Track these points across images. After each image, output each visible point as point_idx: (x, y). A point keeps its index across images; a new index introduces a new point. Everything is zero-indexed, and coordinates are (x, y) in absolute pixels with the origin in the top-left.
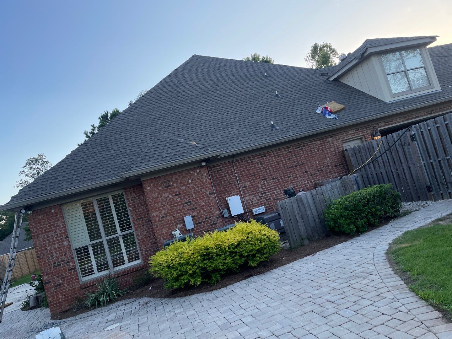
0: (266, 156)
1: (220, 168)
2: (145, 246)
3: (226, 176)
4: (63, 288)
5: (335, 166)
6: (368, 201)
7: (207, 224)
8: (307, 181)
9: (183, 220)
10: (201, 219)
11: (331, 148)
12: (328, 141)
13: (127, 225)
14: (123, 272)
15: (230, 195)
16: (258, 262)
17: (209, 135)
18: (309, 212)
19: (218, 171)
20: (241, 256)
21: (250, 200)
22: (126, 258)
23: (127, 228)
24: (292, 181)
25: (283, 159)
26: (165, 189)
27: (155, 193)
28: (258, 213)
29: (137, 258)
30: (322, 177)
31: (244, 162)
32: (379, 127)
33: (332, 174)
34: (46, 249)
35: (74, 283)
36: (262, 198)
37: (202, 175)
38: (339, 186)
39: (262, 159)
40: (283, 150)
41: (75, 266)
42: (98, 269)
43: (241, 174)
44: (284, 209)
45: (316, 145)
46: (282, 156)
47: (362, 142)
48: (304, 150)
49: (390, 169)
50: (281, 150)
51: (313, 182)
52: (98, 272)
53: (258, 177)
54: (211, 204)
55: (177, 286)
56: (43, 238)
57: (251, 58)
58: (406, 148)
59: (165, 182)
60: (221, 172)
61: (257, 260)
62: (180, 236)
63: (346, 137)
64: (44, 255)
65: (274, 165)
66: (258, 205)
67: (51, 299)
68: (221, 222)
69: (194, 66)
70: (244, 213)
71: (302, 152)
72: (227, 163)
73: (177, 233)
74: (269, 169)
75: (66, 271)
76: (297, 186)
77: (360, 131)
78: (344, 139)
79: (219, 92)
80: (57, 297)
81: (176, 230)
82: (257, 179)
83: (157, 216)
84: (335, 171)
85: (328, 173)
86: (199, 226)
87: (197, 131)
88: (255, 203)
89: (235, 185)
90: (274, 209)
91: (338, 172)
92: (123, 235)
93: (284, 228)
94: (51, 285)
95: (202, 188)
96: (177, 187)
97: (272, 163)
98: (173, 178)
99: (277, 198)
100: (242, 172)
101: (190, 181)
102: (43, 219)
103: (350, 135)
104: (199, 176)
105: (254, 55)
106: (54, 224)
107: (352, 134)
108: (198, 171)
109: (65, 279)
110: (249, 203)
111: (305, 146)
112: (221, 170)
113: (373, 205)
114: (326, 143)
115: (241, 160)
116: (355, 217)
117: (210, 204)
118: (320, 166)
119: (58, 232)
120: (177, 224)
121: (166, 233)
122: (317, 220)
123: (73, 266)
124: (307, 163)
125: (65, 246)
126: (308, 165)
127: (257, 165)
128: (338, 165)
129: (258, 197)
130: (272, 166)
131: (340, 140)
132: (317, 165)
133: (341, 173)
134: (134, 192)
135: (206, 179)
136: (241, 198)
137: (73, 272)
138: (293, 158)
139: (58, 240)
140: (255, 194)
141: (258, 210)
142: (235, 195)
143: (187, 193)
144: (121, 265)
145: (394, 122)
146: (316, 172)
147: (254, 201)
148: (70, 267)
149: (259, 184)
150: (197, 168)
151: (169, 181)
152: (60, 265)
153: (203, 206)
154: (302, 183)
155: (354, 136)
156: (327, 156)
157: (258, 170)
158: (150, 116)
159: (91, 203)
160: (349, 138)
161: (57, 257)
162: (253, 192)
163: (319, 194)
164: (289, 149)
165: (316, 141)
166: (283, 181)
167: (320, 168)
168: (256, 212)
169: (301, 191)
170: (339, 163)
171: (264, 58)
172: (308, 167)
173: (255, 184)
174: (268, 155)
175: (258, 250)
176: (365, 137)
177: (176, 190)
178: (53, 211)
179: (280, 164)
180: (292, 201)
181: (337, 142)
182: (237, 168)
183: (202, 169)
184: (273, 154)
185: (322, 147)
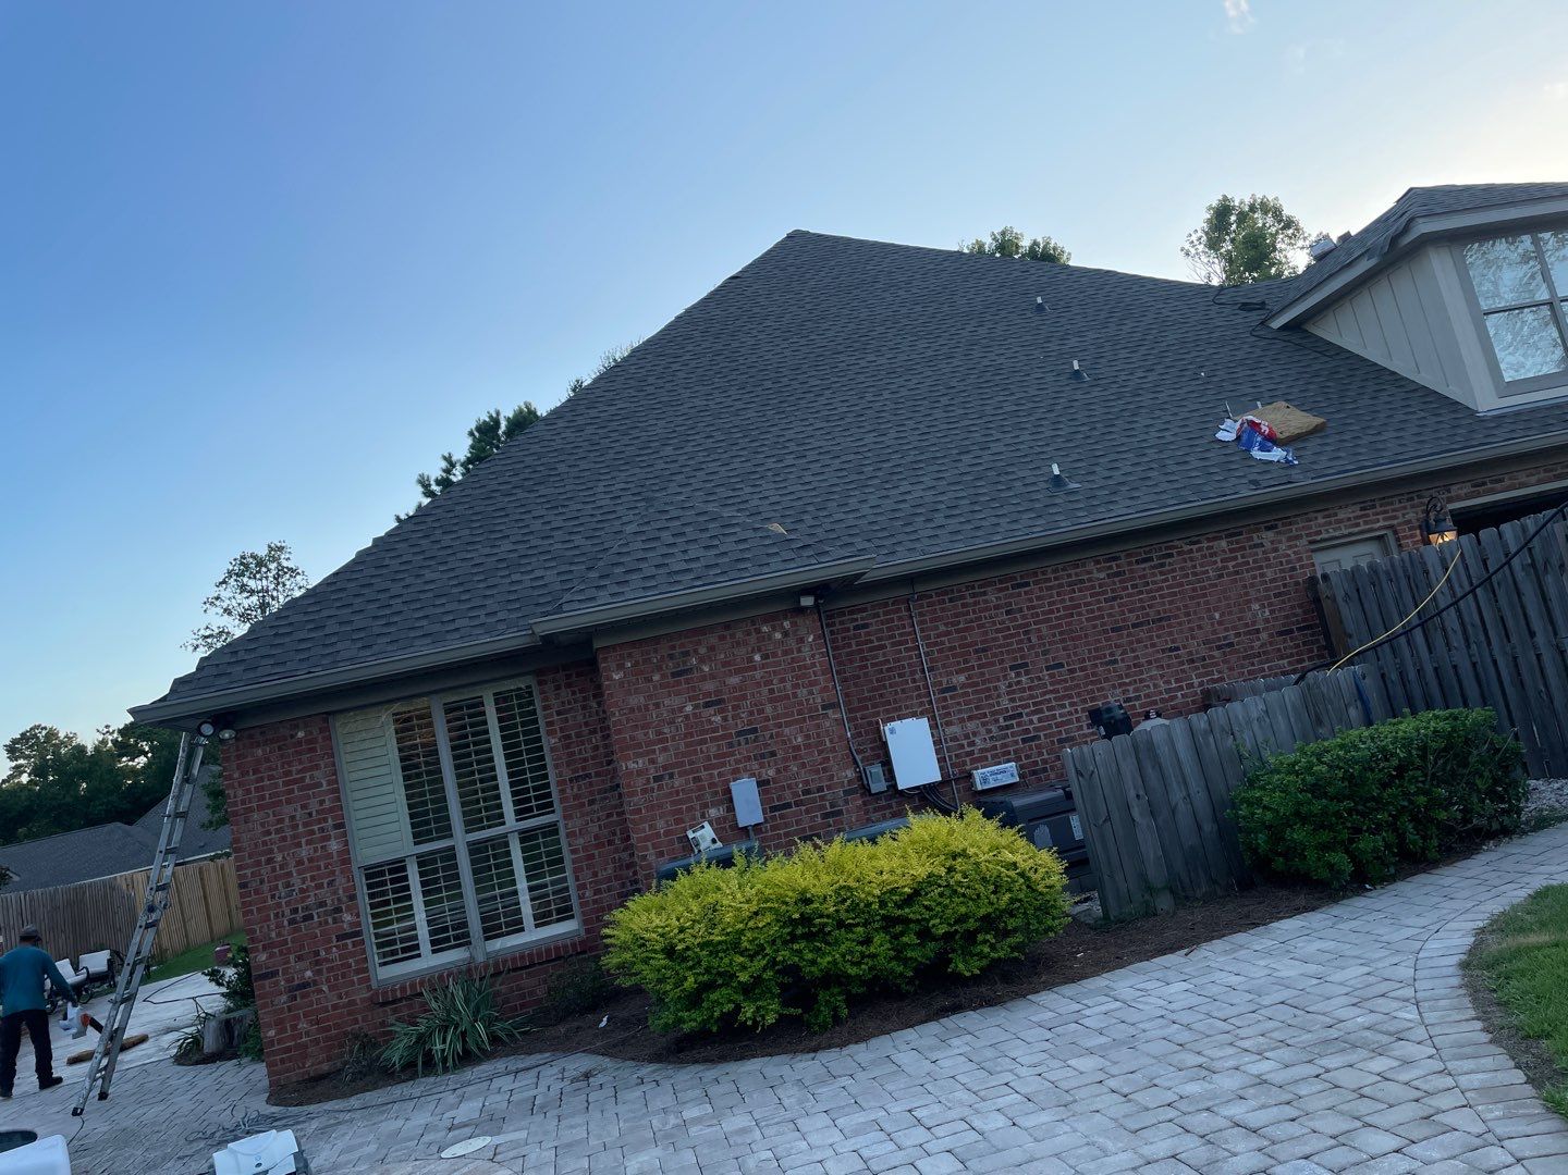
0: (1027, 584)
1: (862, 619)
2: (595, 874)
3: (884, 647)
4: (314, 997)
5: (1281, 633)
6: (1401, 769)
7: (807, 811)
8: (1177, 681)
9: (729, 791)
10: (787, 793)
11: (1268, 566)
12: (1257, 541)
13: (537, 798)
14: (514, 960)
15: (895, 715)
16: (985, 962)
17: (829, 504)
18: (1177, 795)
19: (856, 628)
20: (925, 934)
21: (967, 736)
22: (527, 910)
23: (539, 807)
24: (1120, 677)
25: (1089, 600)
26: (671, 680)
27: (637, 691)
28: (992, 785)
29: (565, 913)
30: (1231, 669)
31: (951, 600)
32: (1450, 500)
33: (1267, 661)
34: (270, 861)
35: (353, 983)
36: (1009, 732)
37: (801, 640)
38: (1294, 706)
39: (1011, 596)
40: (1091, 566)
41: (359, 924)
42: (433, 943)
43: (936, 644)
44: (1087, 777)
45: (1211, 555)
46: (1087, 589)
47: (1386, 551)
48: (1167, 568)
49: (1487, 653)
50: (1084, 565)
51: (1196, 684)
52: (434, 952)
53: (995, 655)
54: (828, 743)
55: (694, 1024)
56: (262, 825)
57: (989, 244)
58: (1549, 579)
59: (671, 657)
60: (868, 634)
61: (981, 956)
62: (713, 847)
63: (1327, 531)
64: (262, 882)
65: (1057, 618)
66: (993, 757)
67: (272, 1033)
68: (859, 808)
69: (792, 269)
70: (940, 783)
71: (1159, 578)
72: (890, 602)
73: (702, 836)
74: (1039, 630)
75: (330, 941)
76: (1138, 698)
77: (1379, 509)
78: (1318, 538)
79: (871, 357)
80: (294, 1027)
81: (703, 827)
82: (993, 664)
83: (640, 773)
84: (1279, 650)
85: (1254, 656)
86: (782, 817)
87: (791, 489)
88: (981, 750)
89: (914, 681)
90: (1052, 776)
91: (1292, 655)
92: (521, 832)
93: (1084, 847)
94: (276, 983)
95: (796, 686)
96: (713, 677)
97: (1052, 612)
98: (699, 643)
99: (1064, 736)
100: (938, 636)
101: (757, 657)
102: (268, 760)
103: (1342, 525)
104: (792, 642)
105: (1003, 233)
106: (303, 779)
107: (1349, 519)
108: (787, 624)
109: (325, 966)
110: (962, 746)
111: (1171, 555)
112: (865, 626)
113: (1420, 785)
114: (1251, 547)
115: (937, 595)
116: (1349, 825)
117: (822, 743)
118: (1226, 630)
119: (314, 806)
120: (706, 806)
121: (667, 833)
122: (1208, 827)
123: (352, 924)
124: (1176, 617)
125: (330, 856)
126: (1180, 624)
127: (997, 615)
128: (1291, 631)
129: (993, 728)
130: (1050, 620)
131: (1304, 541)
132: (1212, 624)
133: (1303, 661)
134: (569, 686)
135: (813, 656)
136: (933, 726)
137: (350, 946)
138: (1130, 595)
139: (312, 832)
140: (985, 715)
141: (993, 773)
142: (914, 715)
143: (744, 697)
144: (508, 933)
145: (1507, 482)
146: (1211, 649)
147: (977, 740)
148: (342, 928)
149: (999, 681)
150: (785, 614)
151: (686, 654)
152: (311, 917)
153: (797, 748)
154: (1155, 686)
155: (1356, 530)
156: (1253, 593)
157: (998, 631)
158: (635, 433)
159: (426, 716)
160: (1337, 534)
161: (302, 891)
162: (977, 708)
163: (1217, 731)
164: (1114, 564)
165: (1215, 539)
166: (1087, 676)
167: (1225, 638)
168: (985, 780)
169: (1153, 714)
170: (1298, 622)
171: (1035, 243)
172: (1181, 632)
173: (984, 682)
174: (1036, 583)
175: (986, 918)
176: (1395, 532)
177: (710, 686)
178: (301, 734)
179: (1080, 614)
180: (1118, 749)
181: (1290, 547)
182: (921, 623)
183: (799, 620)
184: (1056, 579)
185: (1234, 563)
